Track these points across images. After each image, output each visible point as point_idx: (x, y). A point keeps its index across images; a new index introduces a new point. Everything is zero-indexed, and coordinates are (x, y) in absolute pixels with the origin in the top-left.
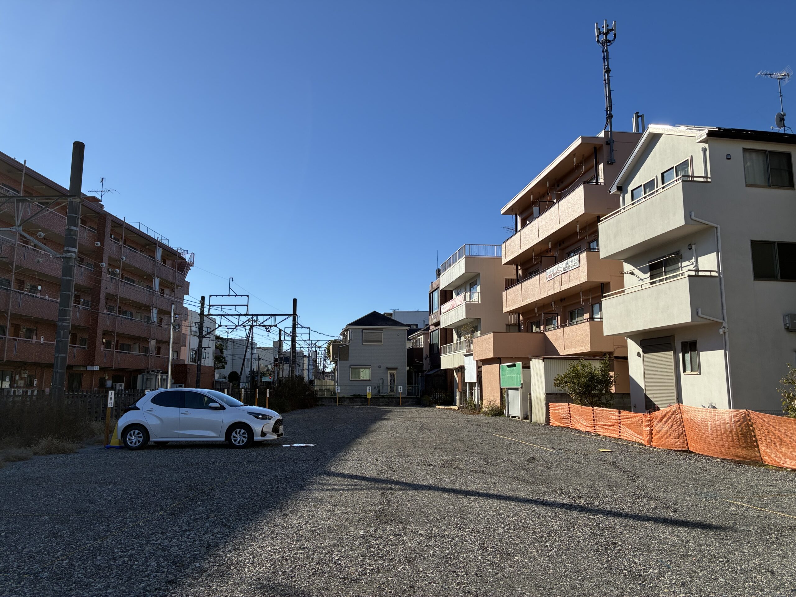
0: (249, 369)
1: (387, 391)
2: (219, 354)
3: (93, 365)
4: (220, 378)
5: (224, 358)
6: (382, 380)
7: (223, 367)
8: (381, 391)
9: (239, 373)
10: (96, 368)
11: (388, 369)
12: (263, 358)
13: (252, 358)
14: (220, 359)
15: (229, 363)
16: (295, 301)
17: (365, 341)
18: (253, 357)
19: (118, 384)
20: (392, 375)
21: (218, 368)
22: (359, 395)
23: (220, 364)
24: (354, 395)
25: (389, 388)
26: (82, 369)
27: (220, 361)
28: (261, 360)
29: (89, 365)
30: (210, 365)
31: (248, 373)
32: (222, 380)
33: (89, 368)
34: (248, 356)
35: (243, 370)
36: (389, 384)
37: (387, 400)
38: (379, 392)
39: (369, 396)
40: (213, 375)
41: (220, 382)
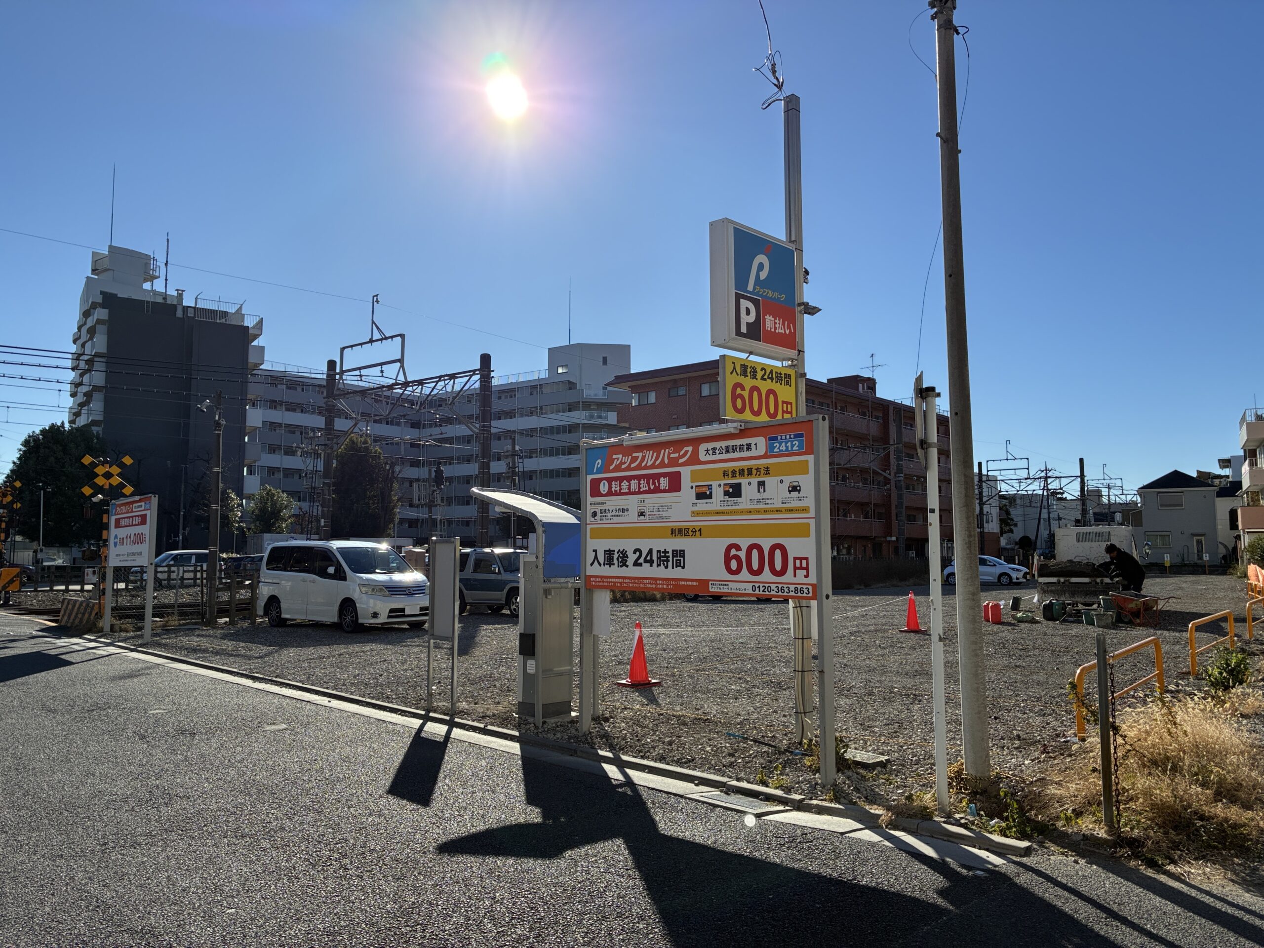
0: (1048, 532)
1: (1194, 559)
2: (1004, 517)
3: (891, 536)
4: (1007, 544)
5: (1012, 520)
6: (1186, 547)
7: (1011, 531)
8: (1185, 559)
9: (1033, 538)
10: (894, 538)
11: (1194, 535)
12: (1066, 517)
13: (1049, 518)
14: (1006, 522)
15: (1020, 524)
16: (1081, 460)
17: (1161, 506)
18: (1052, 516)
19: (911, 552)
20: (1199, 543)
21: (1006, 532)
22: (1156, 563)
23: (1008, 528)
24: (1150, 563)
25: (1196, 556)
26: (883, 539)
27: (1007, 524)
28: (1063, 520)
29: (888, 536)
30: (995, 531)
31: (1047, 536)
32: (1009, 547)
33: (888, 539)
34: (1044, 515)
35: (1039, 534)
36: (1196, 551)
37: (1191, 568)
38: (1183, 560)
39: (1167, 564)
40: (999, 541)
41: (1007, 549)
